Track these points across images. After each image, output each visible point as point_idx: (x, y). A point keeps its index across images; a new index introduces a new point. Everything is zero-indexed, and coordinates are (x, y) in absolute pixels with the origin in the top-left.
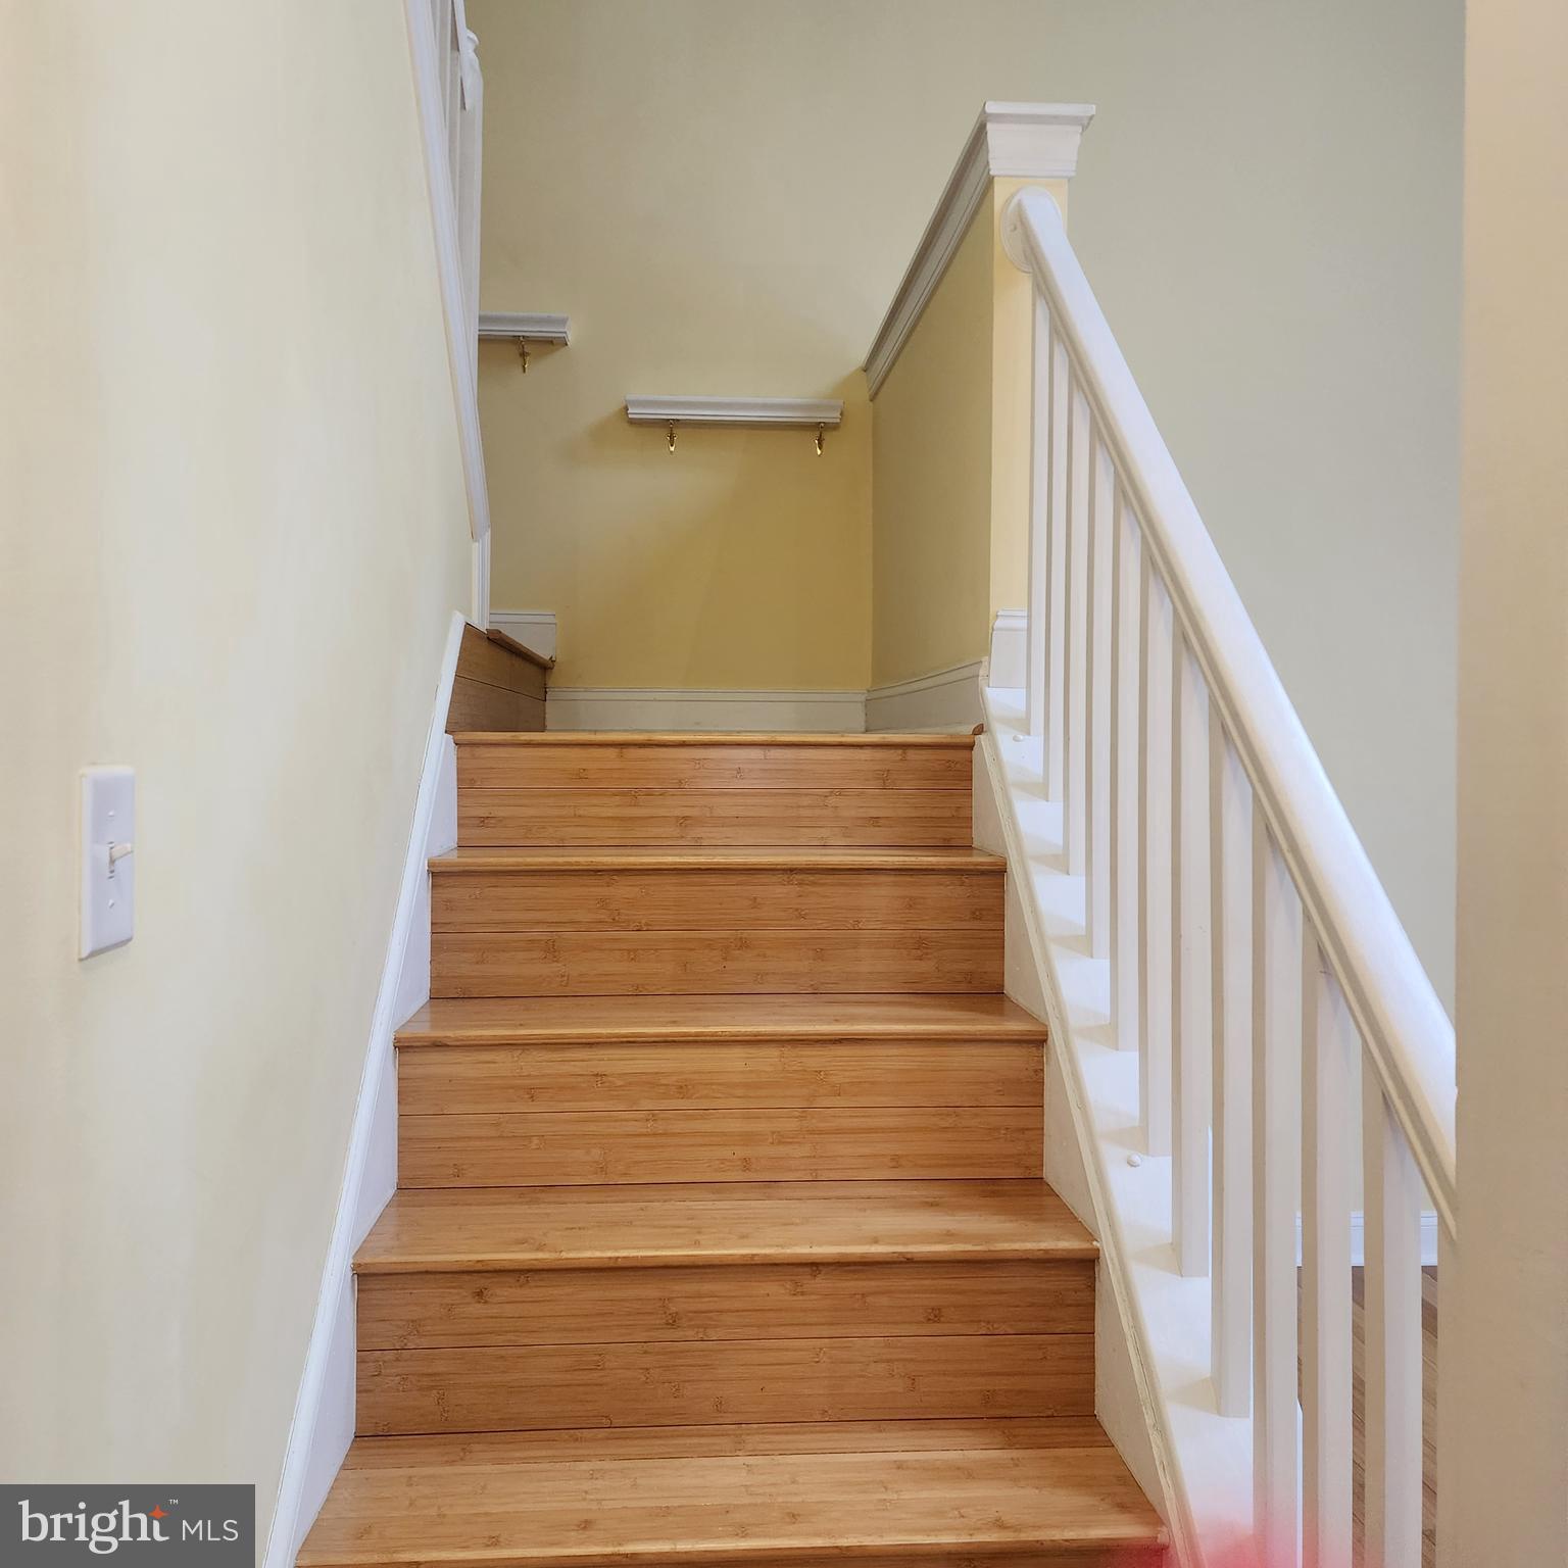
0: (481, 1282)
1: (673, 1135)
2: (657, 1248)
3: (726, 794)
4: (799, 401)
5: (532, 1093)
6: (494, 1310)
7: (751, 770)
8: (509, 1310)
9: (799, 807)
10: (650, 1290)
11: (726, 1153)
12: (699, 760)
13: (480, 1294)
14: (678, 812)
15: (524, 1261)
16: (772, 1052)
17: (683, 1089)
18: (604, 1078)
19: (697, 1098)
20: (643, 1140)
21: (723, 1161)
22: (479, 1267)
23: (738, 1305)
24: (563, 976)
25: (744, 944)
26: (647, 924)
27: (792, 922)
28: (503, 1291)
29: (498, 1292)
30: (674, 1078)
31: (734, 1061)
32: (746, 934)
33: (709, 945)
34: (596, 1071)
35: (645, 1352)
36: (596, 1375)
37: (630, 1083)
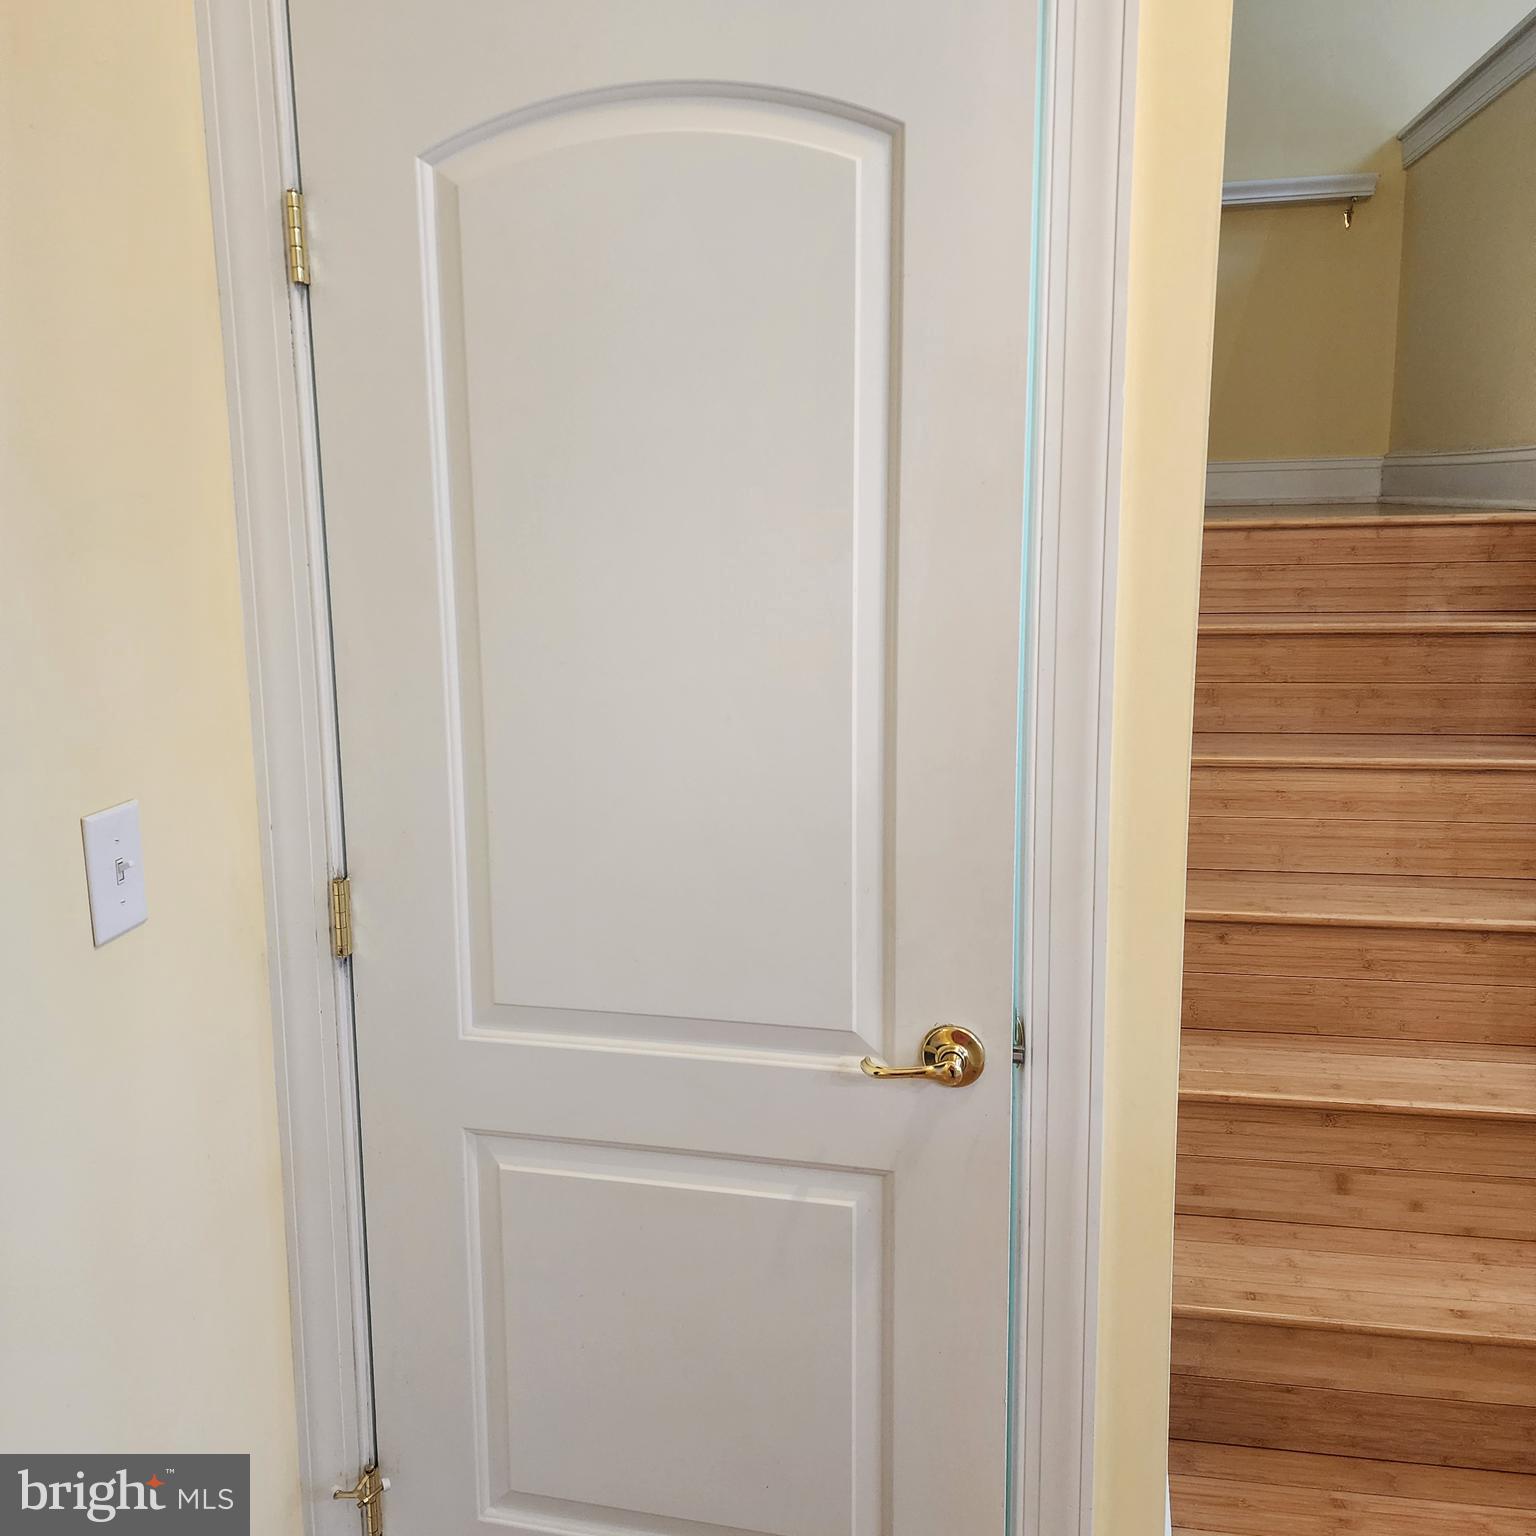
0: (1223, 929)
1: (1340, 838)
2: (1360, 914)
3: (1342, 569)
4: (1338, 177)
5: (1226, 803)
6: (1230, 949)
7: (1364, 548)
8: (1244, 950)
9: (1407, 578)
10: (1351, 943)
11: (1381, 853)
12: (1318, 540)
13: (1222, 938)
14: (1297, 585)
15: (1259, 917)
16: (1425, 779)
17: (1347, 805)
18: (1284, 794)
19: (1362, 811)
20: (1313, 841)
21: (1378, 859)
22: (1225, 919)
23: (1418, 957)
24: (1219, 717)
25: (1376, 695)
26: (1292, 678)
27: (1420, 677)
28: (1238, 937)
29: (1236, 937)
30: (1343, 796)
31: (1391, 784)
32: (1377, 686)
33: (1345, 695)
34: (1277, 788)
35: (1346, 986)
36: (1308, 998)
37: (1305, 799)
